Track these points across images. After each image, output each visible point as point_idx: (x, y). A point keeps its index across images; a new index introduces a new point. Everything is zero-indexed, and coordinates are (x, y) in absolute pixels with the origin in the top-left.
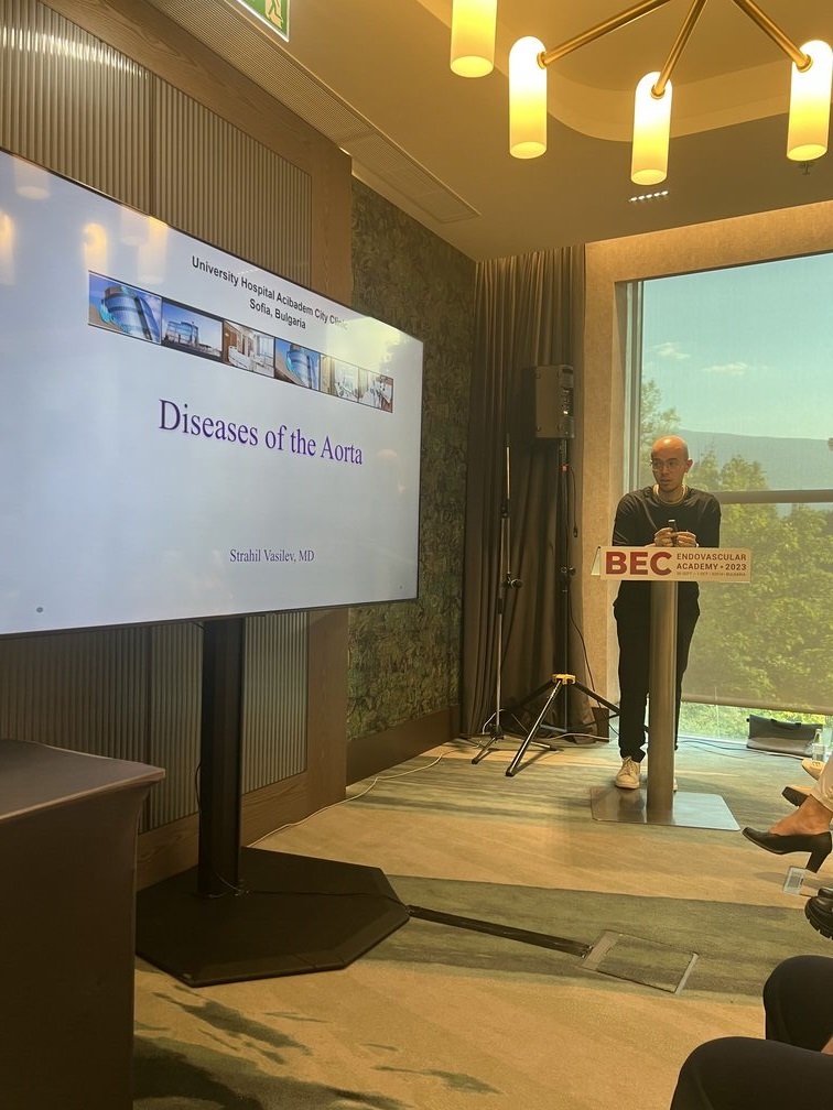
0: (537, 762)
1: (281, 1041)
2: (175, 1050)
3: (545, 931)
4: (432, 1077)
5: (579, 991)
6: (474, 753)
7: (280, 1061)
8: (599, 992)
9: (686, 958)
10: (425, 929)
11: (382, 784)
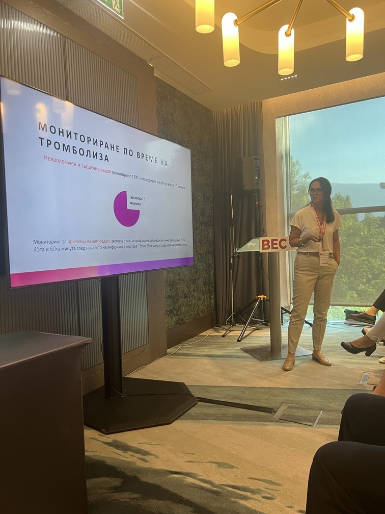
0: (251, 335)
1: (146, 453)
2: (101, 459)
3: (257, 404)
4: (210, 464)
5: (272, 427)
6: (223, 332)
7: (146, 461)
8: (280, 428)
9: (318, 412)
10: (205, 406)
11: (183, 348)
